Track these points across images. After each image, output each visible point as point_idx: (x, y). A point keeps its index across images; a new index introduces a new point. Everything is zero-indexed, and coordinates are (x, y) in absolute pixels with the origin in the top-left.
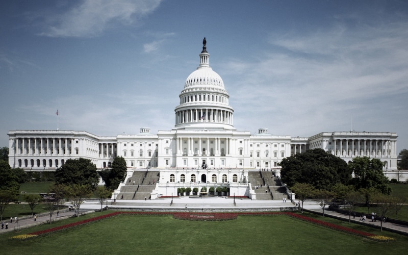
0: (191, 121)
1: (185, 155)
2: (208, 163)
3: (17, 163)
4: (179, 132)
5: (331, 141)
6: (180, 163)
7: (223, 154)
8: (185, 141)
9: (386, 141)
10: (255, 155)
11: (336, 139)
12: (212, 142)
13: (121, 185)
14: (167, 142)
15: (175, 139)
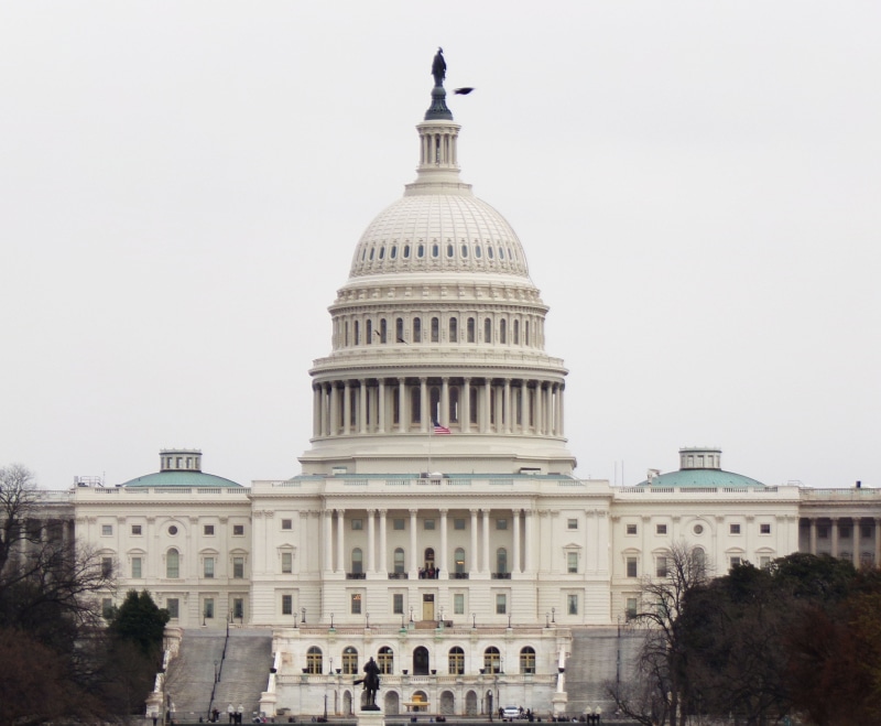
0: (382, 431)
1: (355, 573)
4: (332, 487)
8: (357, 521)
12: (461, 522)
14: (287, 525)
15: (318, 514)
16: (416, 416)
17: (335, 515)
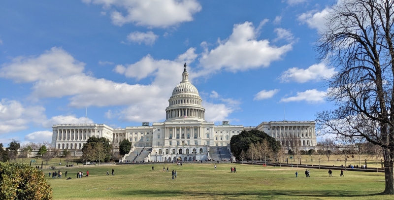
1: (171, 138)
2: (186, 142)
3: (57, 146)
5: (269, 128)
6: (167, 143)
7: (196, 138)
8: (171, 129)
9: (308, 127)
10: (219, 139)
11: (272, 126)
12: (188, 129)
13: (126, 155)
14: (159, 130)
15: (164, 128)
16: (182, 115)
17: (167, 128)
